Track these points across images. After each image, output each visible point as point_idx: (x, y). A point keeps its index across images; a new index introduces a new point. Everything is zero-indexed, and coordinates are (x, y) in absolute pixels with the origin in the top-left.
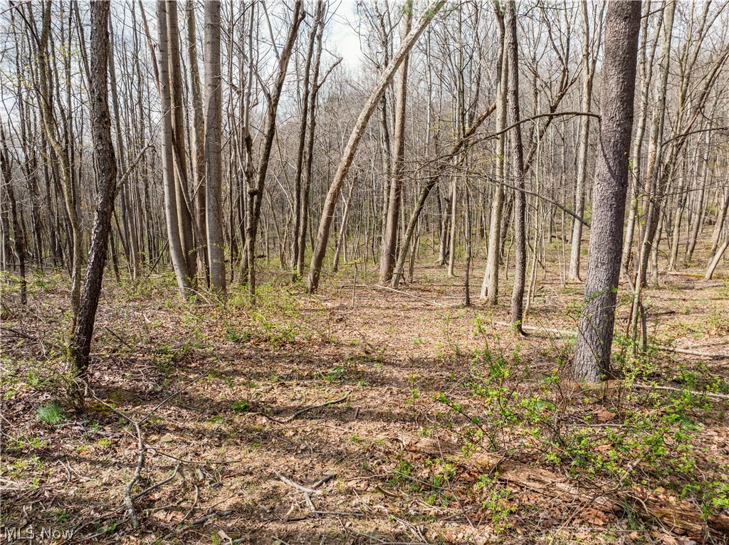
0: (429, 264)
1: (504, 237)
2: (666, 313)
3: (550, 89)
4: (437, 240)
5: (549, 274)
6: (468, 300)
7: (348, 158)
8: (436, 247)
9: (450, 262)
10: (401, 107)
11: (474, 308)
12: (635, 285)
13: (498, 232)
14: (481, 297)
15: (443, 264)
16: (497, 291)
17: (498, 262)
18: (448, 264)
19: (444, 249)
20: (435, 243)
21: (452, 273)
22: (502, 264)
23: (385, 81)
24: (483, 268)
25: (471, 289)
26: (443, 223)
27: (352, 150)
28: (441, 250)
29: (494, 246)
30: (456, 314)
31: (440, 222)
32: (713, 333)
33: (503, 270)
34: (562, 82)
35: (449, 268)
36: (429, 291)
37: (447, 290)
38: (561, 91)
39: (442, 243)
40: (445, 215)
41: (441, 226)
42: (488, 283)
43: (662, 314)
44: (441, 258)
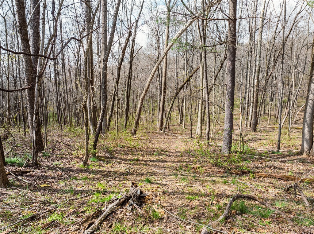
0: (175, 124)
1: (204, 113)
2: (259, 140)
3: (221, 57)
4: (177, 114)
5: (222, 127)
6: (192, 136)
7: (148, 86)
8: (177, 117)
9: (184, 123)
10: (165, 65)
11: (194, 138)
12: (240, 128)
13: (201, 112)
14: (196, 135)
15: (180, 124)
16: (201, 133)
17: (202, 123)
18: (183, 124)
19: (181, 118)
20: (176, 116)
21: (184, 127)
22: (204, 124)
23: (161, 60)
24: (196, 125)
25: (192, 133)
26: (180, 108)
27: (149, 83)
28: (180, 118)
29: (200, 117)
30: (188, 140)
31: (179, 107)
32: (271, 145)
33: (204, 126)
34: (225, 55)
35: (183, 126)
36: (176, 134)
37: (183, 133)
38: (225, 57)
39: (180, 115)
40: (181, 105)
41: (179, 109)
42: (198, 130)
43: (258, 140)
44: (179, 122)
